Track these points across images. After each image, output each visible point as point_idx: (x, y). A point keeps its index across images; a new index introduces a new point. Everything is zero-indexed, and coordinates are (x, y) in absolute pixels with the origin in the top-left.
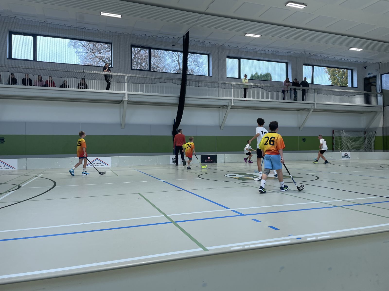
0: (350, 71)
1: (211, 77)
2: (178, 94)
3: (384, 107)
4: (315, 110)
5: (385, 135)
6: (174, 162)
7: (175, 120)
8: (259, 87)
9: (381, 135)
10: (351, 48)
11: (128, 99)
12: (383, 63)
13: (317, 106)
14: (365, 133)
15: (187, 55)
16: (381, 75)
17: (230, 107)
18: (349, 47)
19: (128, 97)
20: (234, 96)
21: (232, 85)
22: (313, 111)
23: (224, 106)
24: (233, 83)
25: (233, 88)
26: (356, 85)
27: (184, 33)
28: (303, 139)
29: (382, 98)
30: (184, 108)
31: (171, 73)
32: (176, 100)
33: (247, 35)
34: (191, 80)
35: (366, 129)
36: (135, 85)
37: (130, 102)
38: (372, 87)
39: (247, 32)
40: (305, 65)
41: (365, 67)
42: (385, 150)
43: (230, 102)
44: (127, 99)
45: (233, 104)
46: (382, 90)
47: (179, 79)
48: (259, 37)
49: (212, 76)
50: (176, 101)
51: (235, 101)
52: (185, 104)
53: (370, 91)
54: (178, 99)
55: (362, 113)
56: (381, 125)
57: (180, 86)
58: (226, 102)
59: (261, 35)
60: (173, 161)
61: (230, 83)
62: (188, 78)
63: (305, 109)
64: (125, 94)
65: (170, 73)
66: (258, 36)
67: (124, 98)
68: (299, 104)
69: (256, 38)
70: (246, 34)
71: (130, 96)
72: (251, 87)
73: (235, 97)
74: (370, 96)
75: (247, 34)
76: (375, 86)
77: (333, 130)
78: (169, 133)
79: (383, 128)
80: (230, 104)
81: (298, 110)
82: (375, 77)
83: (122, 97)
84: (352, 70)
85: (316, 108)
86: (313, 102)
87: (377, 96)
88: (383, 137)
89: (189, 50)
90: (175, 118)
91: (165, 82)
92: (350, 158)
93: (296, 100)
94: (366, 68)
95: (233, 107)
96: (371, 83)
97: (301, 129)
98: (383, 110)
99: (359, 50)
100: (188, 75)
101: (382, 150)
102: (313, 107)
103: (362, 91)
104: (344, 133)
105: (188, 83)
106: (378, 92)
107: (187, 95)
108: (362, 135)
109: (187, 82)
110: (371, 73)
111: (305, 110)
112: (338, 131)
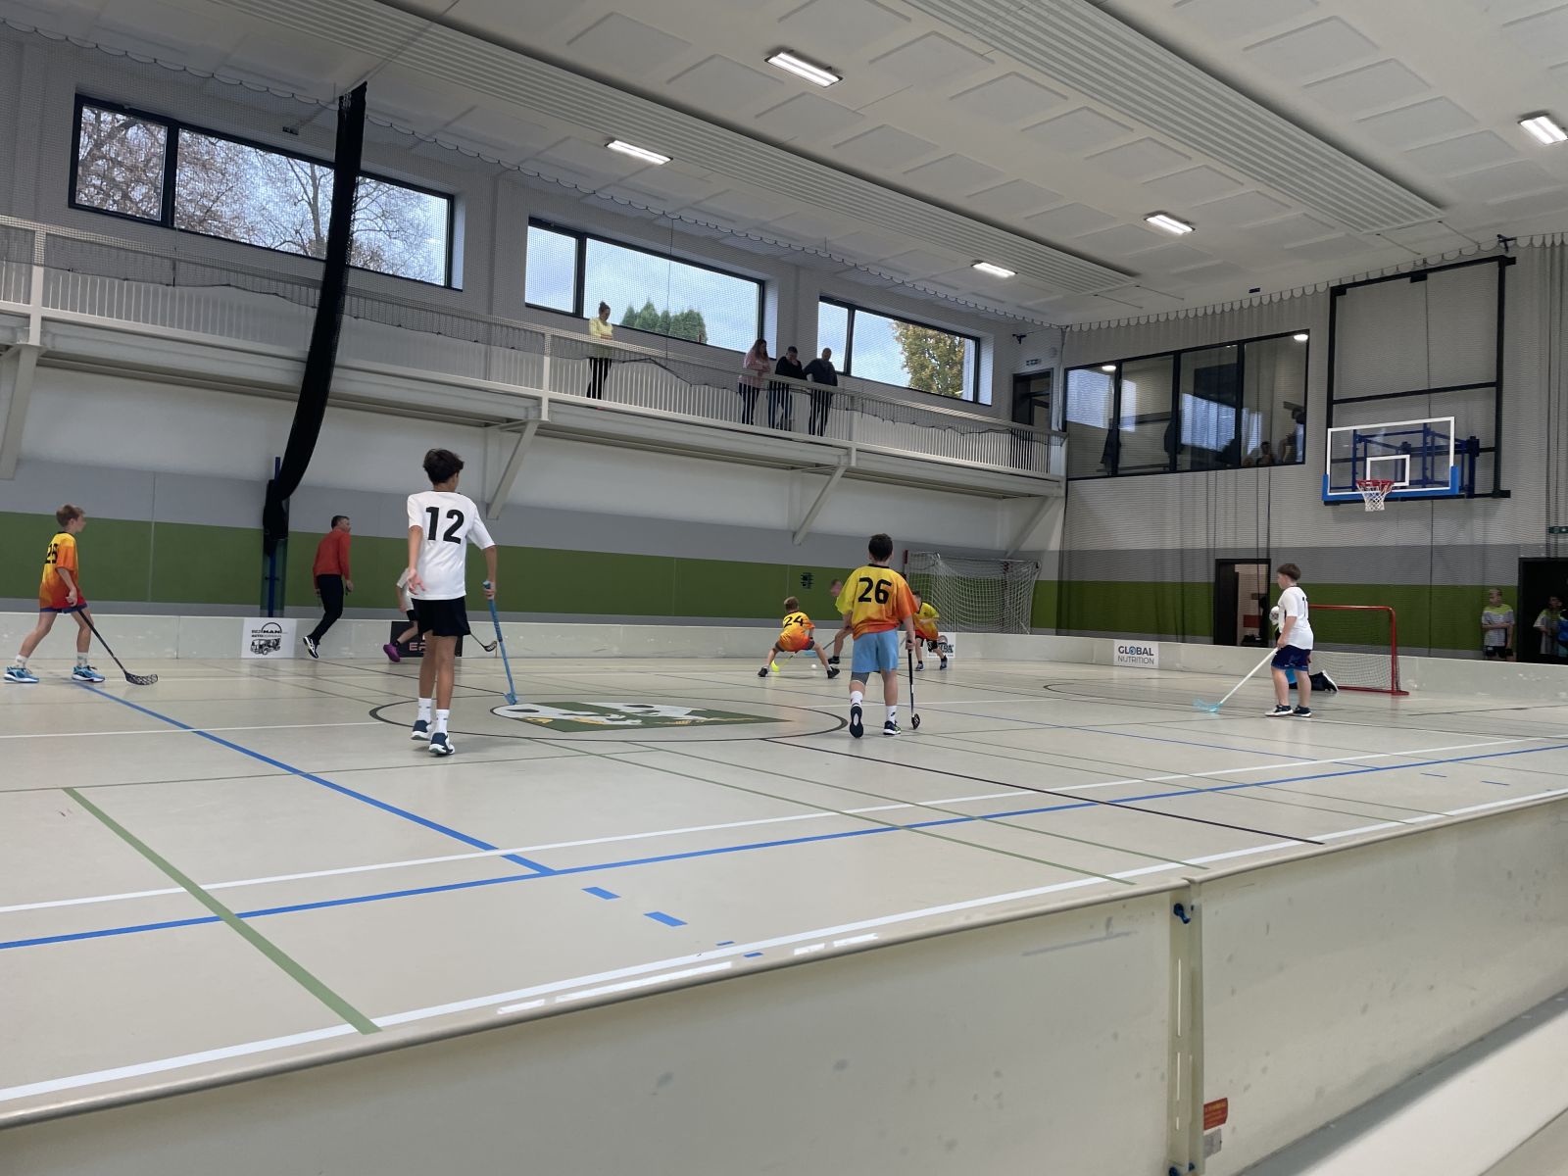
0: (970, 344)
1: (458, 293)
2: (302, 345)
3: (1070, 482)
4: (852, 474)
5: (1065, 579)
6: (261, 647)
7: (278, 459)
8: (656, 363)
9: (1055, 578)
10: (980, 262)
11: (41, 343)
12: (1076, 329)
13: (858, 459)
14: (1006, 566)
15: (354, 186)
16: (1066, 371)
17: (531, 429)
18: (973, 259)
19: (44, 333)
20: (554, 387)
21: (548, 338)
22: (843, 476)
23: (509, 420)
24: (550, 331)
25: (548, 350)
26: (986, 397)
27: (346, 85)
28: (805, 578)
29: (1064, 448)
30: (328, 410)
31: (274, 250)
32: (287, 371)
33: (617, 146)
34: (361, 294)
35: (1008, 555)
36: (84, 283)
37: (49, 359)
38: (1037, 409)
39: (616, 136)
40: (824, 299)
41: (1020, 338)
42: (1064, 631)
43: (534, 407)
44: (34, 339)
45: (545, 417)
46: (1065, 423)
47: (310, 284)
48: (662, 162)
49: (461, 291)
50: (289, 375)
51: (557, 407)
52: (330, 395)
53: (1030, 422)
54: (302, 368)
55: (999, 498)
56: (1055, 545)
57: (312, 314)
58: (517, 406)
59: (672, 159)
60: (256, 643)
61: (538, 328)
62: (353, 281)
63: (818, 465)
64: (28, 317)
65: (269, 249)
66: (658, 159)
67: (19, 335)
68: (797, 446)
69: (650, 166)
70: (612, 140)
71: (53, 330)
72: (622, 359)
73: (555, 390)
74: (1027, 438)
75: (616, 142)
76: (1047, 405)
77: (907, 551)
78: (249, 517)
79: (1061, 553)
80: (532, 415)
81: (793, 468)
82: (1046, 375)
83: (13, 329)
84: (977, 341)
85: (853, 464)
86: (845, 443)
87: (1048, 444)
88: (1060, 583)
89: (364, 165)
90: (281, 450)
91: (238, 287)
92: (954, 654)
93: (786, 430)
94: (1023, 339)
95: (546, 431)
96: (1035, 394)
97: (799, 538)
98: (1063, 493)
99: (1004, 273)
100: (351, 271)
101: (1054, 630)
102: (844, 460)
103: (1005, 421)
104: (941, 563)
105: (349, 302)
106: (1054, 428)
108: (996, 574)
109: (347, 298)
110: (1036, 362)
111: (817, 468)
112: (923, 555)
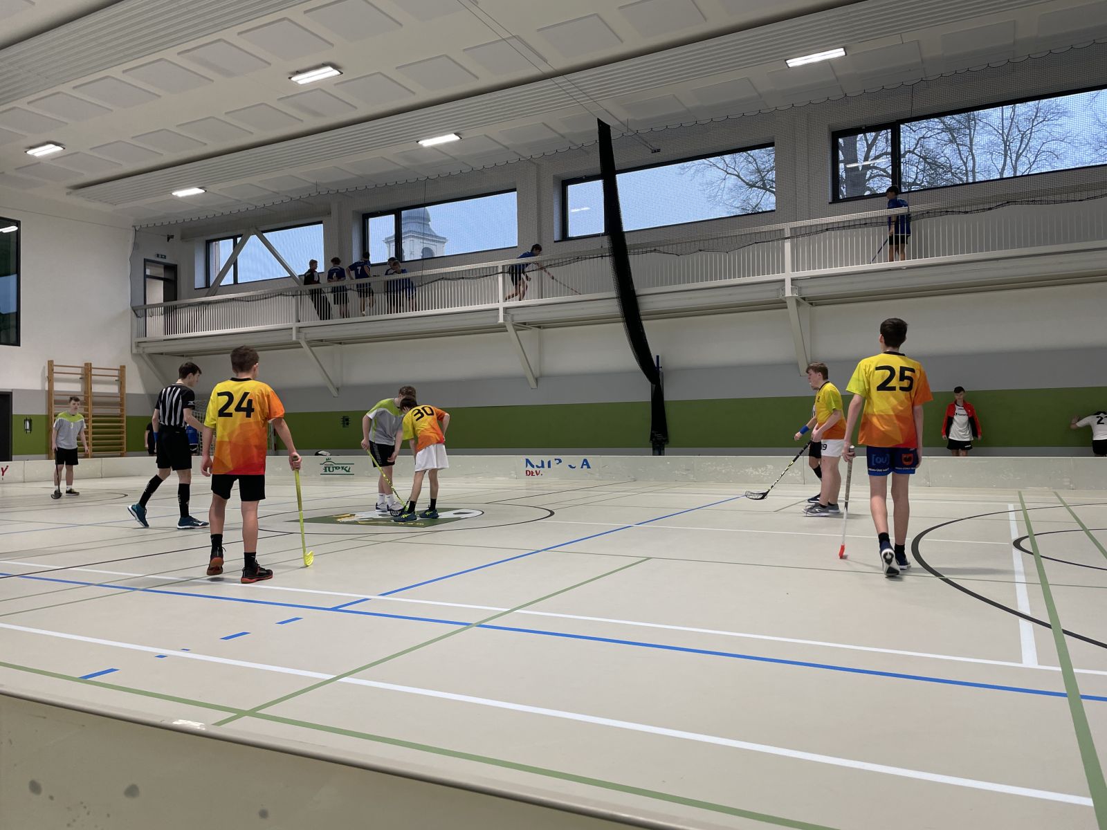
107: (639, 289)
